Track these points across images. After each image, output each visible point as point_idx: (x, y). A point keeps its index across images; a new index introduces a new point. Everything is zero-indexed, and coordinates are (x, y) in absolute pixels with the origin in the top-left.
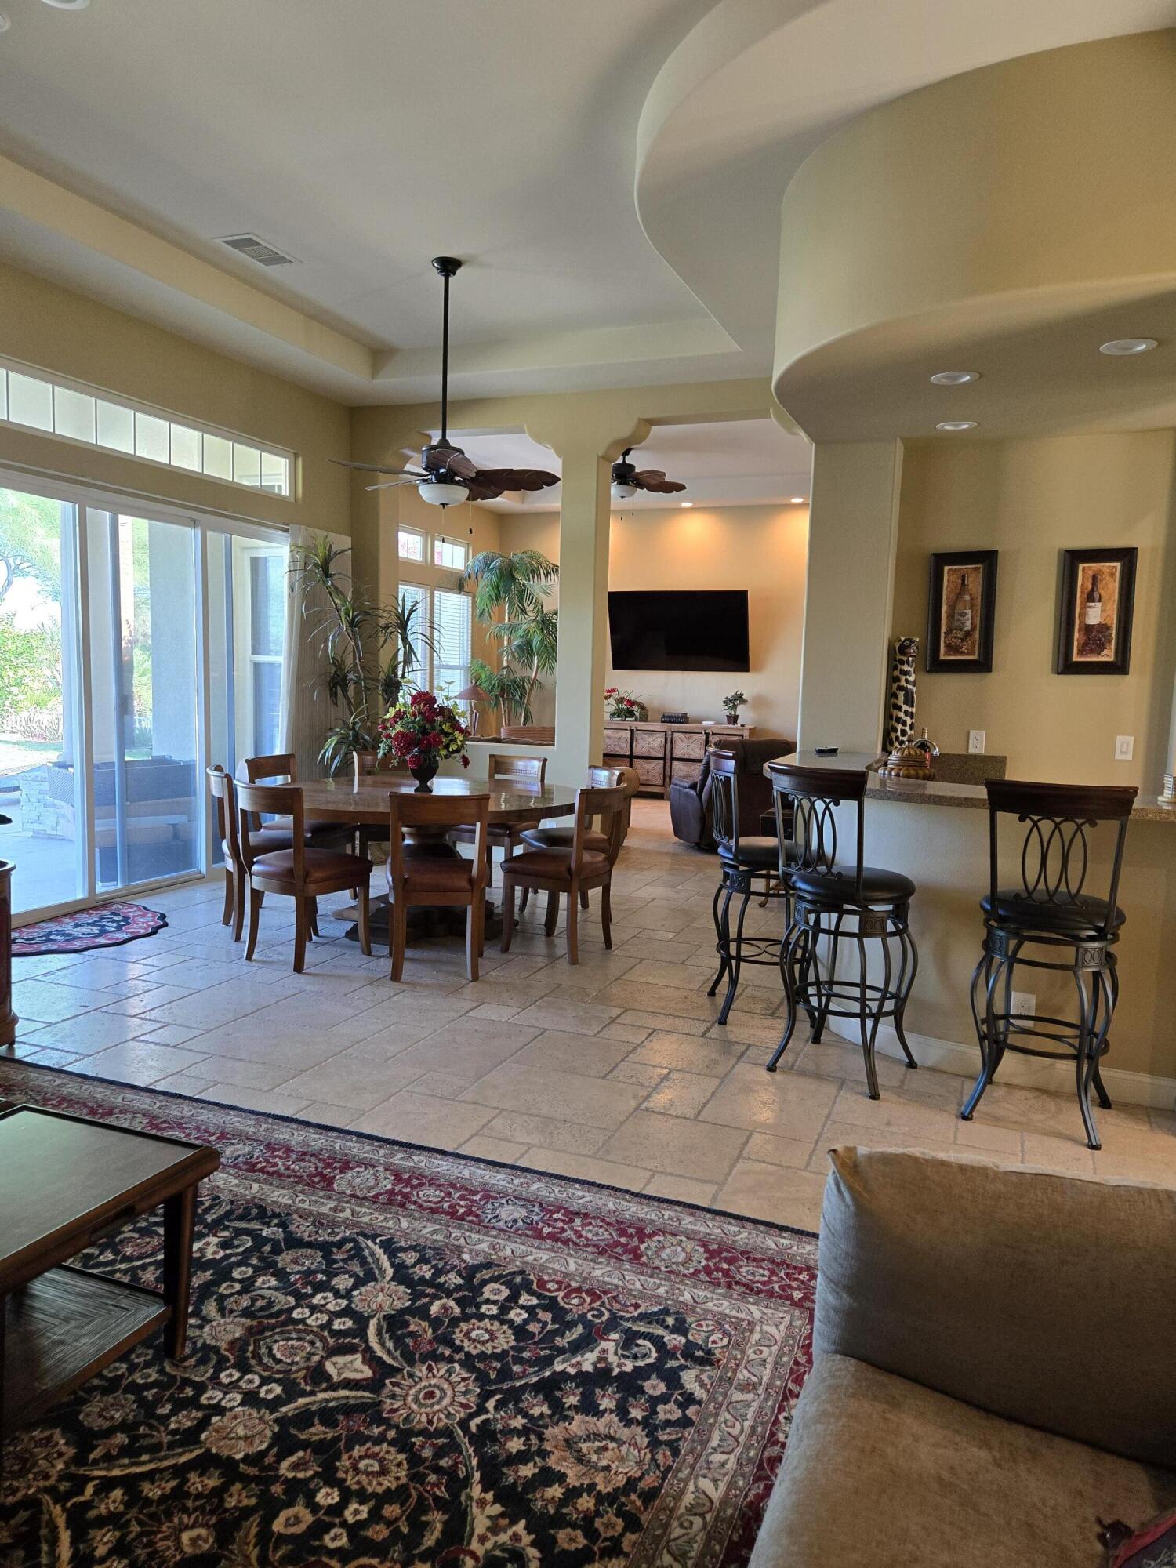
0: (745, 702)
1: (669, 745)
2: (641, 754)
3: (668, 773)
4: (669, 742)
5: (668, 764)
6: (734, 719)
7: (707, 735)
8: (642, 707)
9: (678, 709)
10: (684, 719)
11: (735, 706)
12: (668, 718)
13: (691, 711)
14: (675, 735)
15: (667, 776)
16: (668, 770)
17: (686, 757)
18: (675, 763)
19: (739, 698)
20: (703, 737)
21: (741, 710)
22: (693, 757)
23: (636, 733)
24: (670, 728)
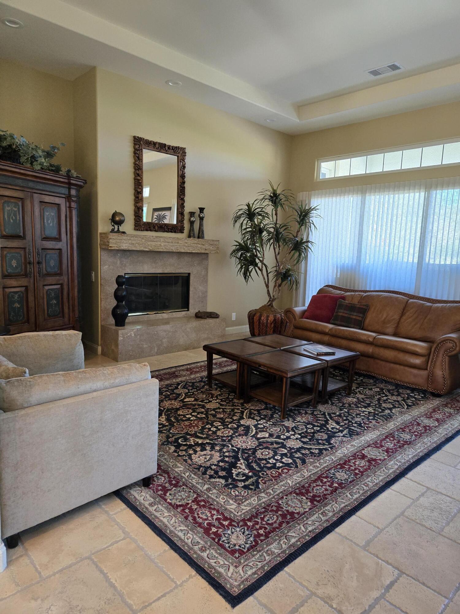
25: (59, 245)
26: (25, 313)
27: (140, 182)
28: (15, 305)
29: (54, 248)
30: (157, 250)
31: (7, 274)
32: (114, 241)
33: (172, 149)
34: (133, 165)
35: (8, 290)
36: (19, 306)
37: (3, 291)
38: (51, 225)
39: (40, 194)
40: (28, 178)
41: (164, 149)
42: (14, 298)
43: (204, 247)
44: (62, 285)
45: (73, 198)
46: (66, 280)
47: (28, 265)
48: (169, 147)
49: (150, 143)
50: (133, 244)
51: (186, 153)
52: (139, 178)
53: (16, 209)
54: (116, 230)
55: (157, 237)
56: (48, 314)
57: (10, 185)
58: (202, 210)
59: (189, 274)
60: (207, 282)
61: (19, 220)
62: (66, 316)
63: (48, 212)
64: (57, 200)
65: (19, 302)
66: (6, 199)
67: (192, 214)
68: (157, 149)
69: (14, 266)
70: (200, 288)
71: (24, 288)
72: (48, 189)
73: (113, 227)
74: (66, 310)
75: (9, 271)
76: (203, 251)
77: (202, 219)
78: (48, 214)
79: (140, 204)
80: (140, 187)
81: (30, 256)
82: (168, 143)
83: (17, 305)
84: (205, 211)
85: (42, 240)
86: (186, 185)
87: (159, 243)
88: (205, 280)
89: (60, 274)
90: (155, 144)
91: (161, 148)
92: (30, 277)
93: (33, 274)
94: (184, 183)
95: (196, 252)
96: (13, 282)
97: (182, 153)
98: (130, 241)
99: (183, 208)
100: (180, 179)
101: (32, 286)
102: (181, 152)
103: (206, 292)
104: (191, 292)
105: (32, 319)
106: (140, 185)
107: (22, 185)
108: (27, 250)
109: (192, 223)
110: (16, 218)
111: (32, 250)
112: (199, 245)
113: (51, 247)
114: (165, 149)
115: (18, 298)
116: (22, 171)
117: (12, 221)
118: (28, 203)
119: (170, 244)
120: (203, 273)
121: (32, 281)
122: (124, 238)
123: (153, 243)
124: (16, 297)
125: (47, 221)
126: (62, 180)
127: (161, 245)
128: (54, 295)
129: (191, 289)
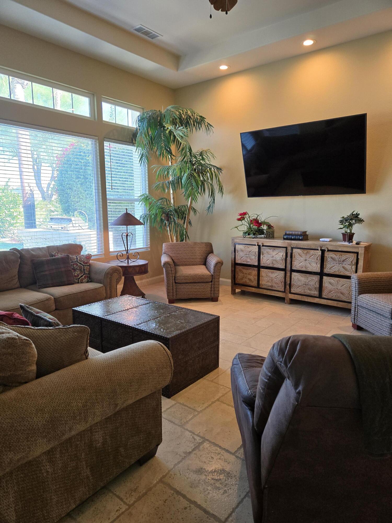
0: (361, 221)
1: (289, 258)
2: (266, 265)
3: (288, 282)
4: (289, 256)
5: (288, 274)
6: (349, 237)
7: (323, 251)
8: (270, 226)
9: (300, 227)
10: (304, 236)
11: (350, 225)
12: (289, 237)
13: (310, 229)
14: (295, 250)
15: (288, 285)
16: (288, 279)
17: (304, 269)
18: (294, 274)
19: (355, 218)
20: (319, 253)
21: (356, 228)
22: (309, 270)
23: (262, 248)
24: (290, 245)
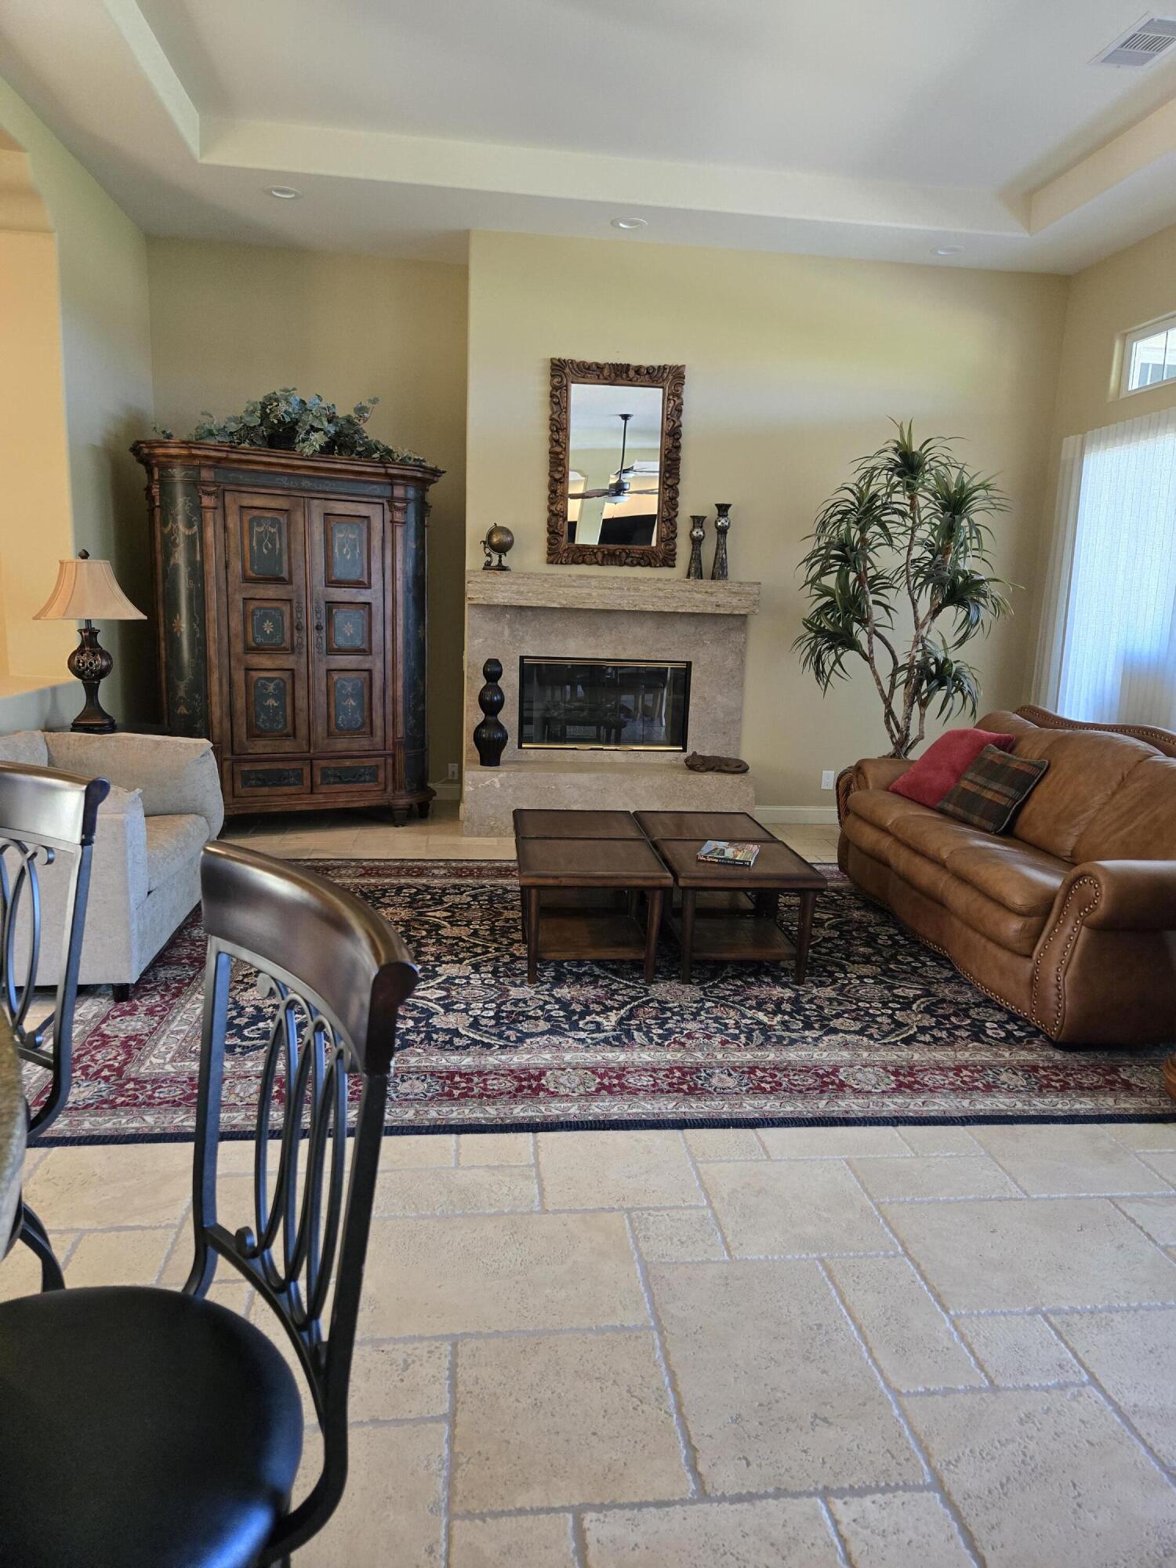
25: (363, 596)
26: (289, 719)
27: (561, 456)
28: (268, 702)
29: (353, 601)
30: (581, 606)
31: (254, 645)
32: (477, 587)
33: (648, 373)
34: (548, 422)
35: (255, 675)
36: (276, 704)
37: (246, 675)
38: (349, 557)
39: (325, 499)
40: (297, 472)
41: (624, 376)
42: (267, 689)
43: (713, 599)
44: (369, 671)
45: (397, 504)
46: (379, 665)
47: (295, 631)
48: (638, 370)
49: (588, 369)
50: (520, 593)
51: (684, 378)
52: (558, 449)
53: (273, 530)
54: (495, 563)
55: (581, 577)
56: (336, 724)
57: (264, 487)
58: (723, 509)
59: (689, 664)
60: (741, 685)
61: (280, 549)
62: (379, 733)
63: (340, 531)
64: (363, 510)
65: (276, 697)
66: (256, 513)
67: (698, 521)
68: (606, 379)
69: (268, 632)
70: (719, 698)
71: (289, 673)
72: (342, 489)
73: (489, 559)
74: (378, 721)
75: (259, 640)
76: (710, 610)
77: (722, 531)
78: (342, 536)
79: (559, 507)
80: (560, 469)
81: (299, 616)
82: (634, 361)
83: (272, 702)
84: (730, 510)
85: (326, 586)
86: (683, 454)
87: (587, 591)
88: (736, 680)
89: (366, 652)
90: (599, 367)
91: (617, 376)
92: (300, 653)
93: (305, 649)
94: (678, 448)
95: (690, 611)
96: (264, 661)
97: (674, 378)
98: (514, 587)
99: (674, 509)
100: (670, 441)
101: (304, 671)
102: (671, 377)
103: (740, 709)
104: (691, 708)
105: (302, 731)
106: (560, 465)
107: (286, 484)
108: (295, 604)
109: (696, 542)
110: (274, 545)
111: (304, 604)
112: (699, 596)
113: (347, 598)
114: (628, 376)
115: (274, 690)
116: (283, 461)
117: (265, 551)
118: (298, 517)
119: (614, 592)
120: (730, 662)
121: (304, 660)
122: (502, 580)
123: (573, 591)
124: (271, 687)
125: (341, 550)
126: (369, 470)
127: (590, 595)
128: (353, 690)
129: (693, 700)
